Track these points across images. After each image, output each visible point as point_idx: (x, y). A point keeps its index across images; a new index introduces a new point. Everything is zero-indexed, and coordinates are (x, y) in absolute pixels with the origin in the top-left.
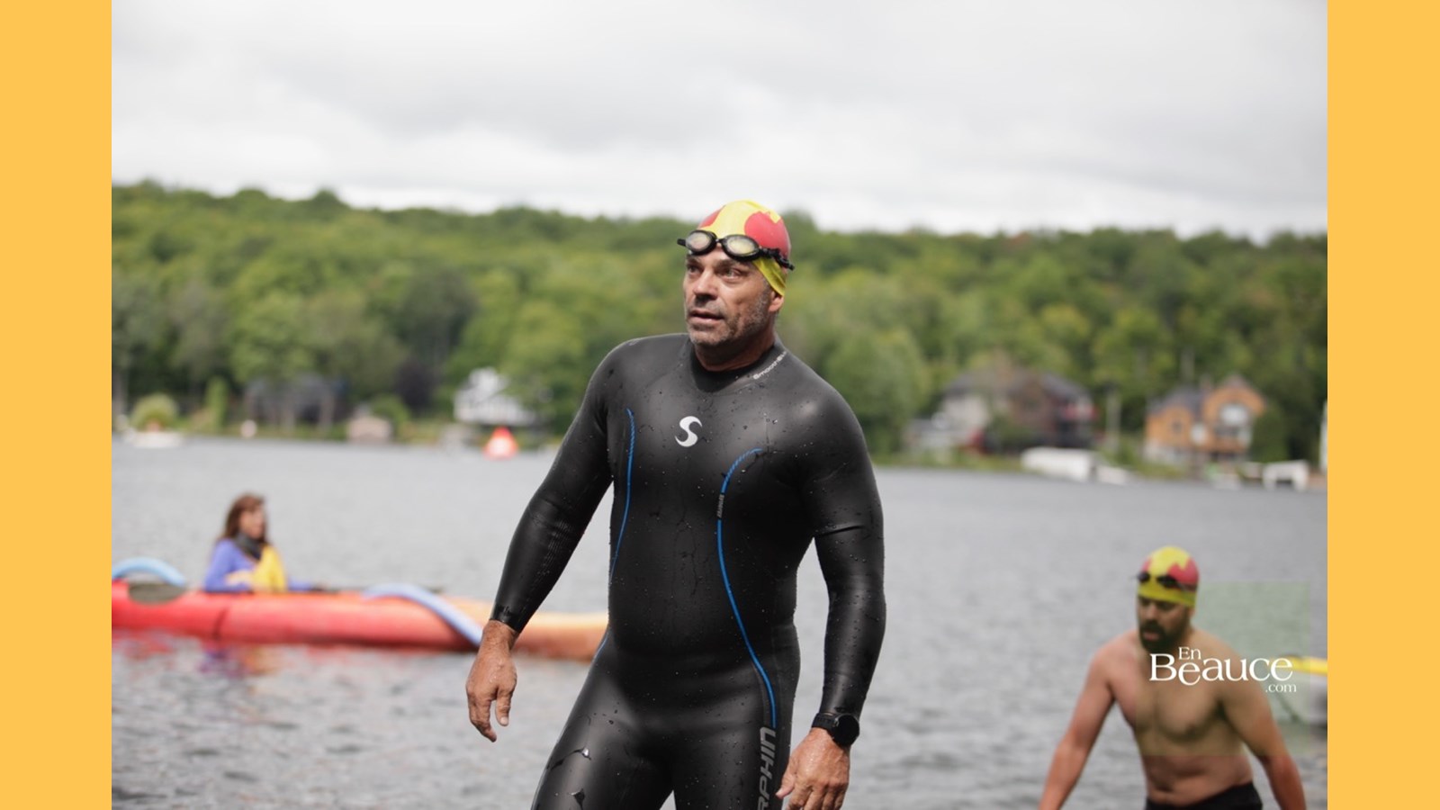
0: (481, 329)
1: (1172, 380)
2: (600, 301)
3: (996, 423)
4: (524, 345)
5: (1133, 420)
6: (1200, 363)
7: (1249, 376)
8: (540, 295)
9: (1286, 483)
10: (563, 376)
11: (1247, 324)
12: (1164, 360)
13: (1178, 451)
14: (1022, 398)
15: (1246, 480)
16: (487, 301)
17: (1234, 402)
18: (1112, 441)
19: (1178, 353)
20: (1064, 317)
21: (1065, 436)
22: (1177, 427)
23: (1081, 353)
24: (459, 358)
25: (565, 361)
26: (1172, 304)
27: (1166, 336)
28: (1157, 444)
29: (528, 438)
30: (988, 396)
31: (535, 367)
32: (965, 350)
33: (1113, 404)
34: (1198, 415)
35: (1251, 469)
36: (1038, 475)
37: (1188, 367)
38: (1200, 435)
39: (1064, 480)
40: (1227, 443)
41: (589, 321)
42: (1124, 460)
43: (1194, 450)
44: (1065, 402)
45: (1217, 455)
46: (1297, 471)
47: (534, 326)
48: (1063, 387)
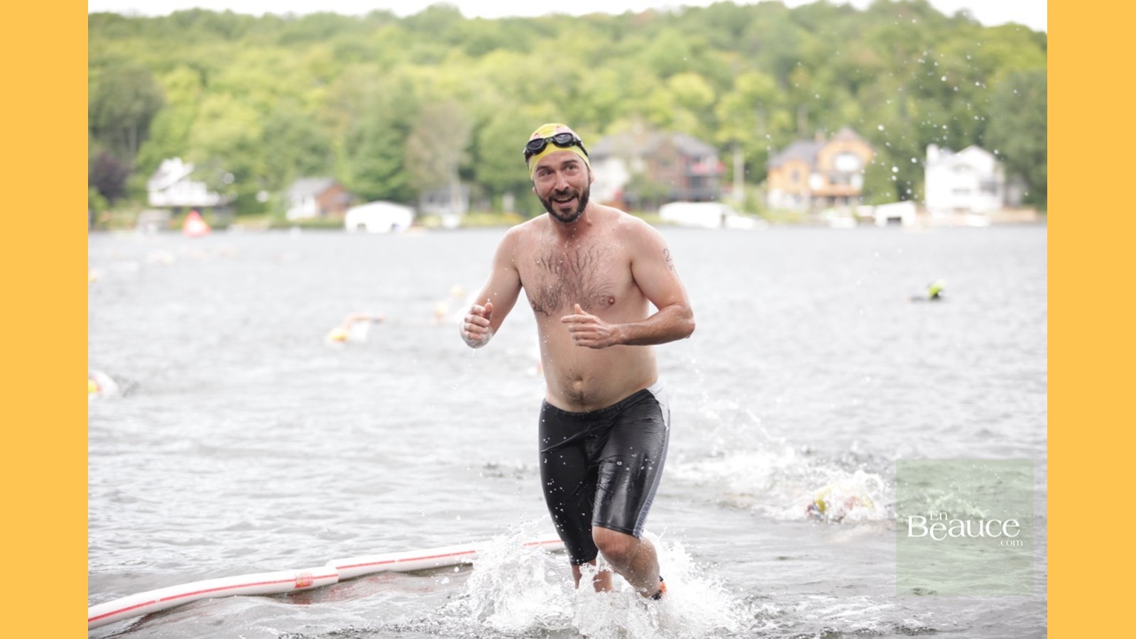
0: (168, 122)
1: (790, 134)
2: (273, 91)
3: (636, 181)
4: (205, 133)
5: (756, 173)
6: (812, 117)
7: (856, 128)
8: (219, 89)
9: (896, 220)
10: (243, 159)
11: (853, 81)
12: (782, 117)
13: (797, 197)
14: (656, 159)
15: (860, 220)
16: (171, 96)
17: (846, 153)
18: (739, 192)
19: (794, 110)
20: (691, 84)
21: (697, 190)
22: (796, 176)
23: (706, 115)
24: (148, 149)
25: (242, 146)
26: (785, 68)
27: (781, 97)
28: (778, 192)
29: (214, 218)
30: (627, 158)
31: (217, 152)
32: (605, 116)
33: (738, 159)
34: (814, 165)
35: (865, 211)
36: (672, 225)
37: (803, 123)
38: (818, 183)
39: (697, 228)
40: (841, 188)
41: (265, 109)
42: (750, 208)
43: (814, 197)
44: (697, 159)
45: (832, 199)
46: (905, 209)
47: (215, 116)
48: (694, 147)
